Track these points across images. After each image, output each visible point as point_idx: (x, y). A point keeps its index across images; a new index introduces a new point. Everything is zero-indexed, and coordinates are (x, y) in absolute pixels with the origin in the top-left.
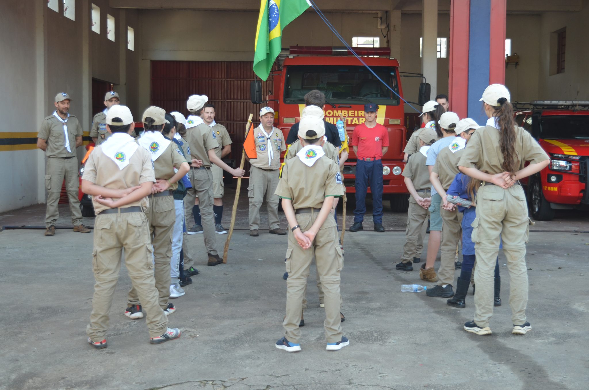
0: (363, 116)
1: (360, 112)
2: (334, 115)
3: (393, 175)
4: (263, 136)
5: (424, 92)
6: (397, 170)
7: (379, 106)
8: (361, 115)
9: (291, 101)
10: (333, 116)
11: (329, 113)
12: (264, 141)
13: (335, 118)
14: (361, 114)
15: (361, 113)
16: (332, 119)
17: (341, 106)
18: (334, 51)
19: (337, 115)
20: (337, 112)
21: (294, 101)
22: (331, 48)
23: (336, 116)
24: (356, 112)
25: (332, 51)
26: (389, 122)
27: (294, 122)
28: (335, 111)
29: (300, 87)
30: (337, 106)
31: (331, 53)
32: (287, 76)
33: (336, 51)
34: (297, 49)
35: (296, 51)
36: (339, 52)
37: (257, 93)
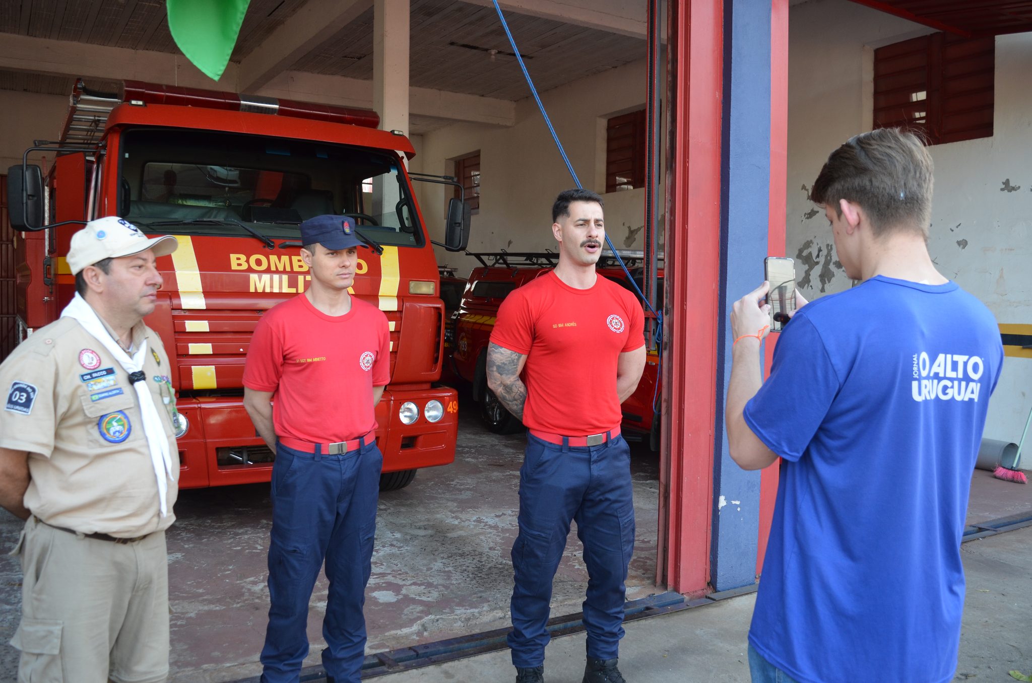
2: (273, 268)
3: (427, 421)
4: (106, 365)
5: (459, 219)
6: (434, 408)
7: (383, 247)
10: (268, 271)
11: (259, 263)
12: (120, 392)
13: (276, 277)
16: (266, 277)
17: (288, 243)
18: (246, 105)
19: (281, 268)
20: (280, 259)
22: (235, 96)
23: (277, 272)
25: (240, 104)
26: (409, 290)
28: (273, 258)
30: (278, 242)
31: (237, 107)
32: (124, 155)
33: (250, 106)
34: (146, 90)
35: (143, 93)
36: (258, 107)
37: (29, 199)
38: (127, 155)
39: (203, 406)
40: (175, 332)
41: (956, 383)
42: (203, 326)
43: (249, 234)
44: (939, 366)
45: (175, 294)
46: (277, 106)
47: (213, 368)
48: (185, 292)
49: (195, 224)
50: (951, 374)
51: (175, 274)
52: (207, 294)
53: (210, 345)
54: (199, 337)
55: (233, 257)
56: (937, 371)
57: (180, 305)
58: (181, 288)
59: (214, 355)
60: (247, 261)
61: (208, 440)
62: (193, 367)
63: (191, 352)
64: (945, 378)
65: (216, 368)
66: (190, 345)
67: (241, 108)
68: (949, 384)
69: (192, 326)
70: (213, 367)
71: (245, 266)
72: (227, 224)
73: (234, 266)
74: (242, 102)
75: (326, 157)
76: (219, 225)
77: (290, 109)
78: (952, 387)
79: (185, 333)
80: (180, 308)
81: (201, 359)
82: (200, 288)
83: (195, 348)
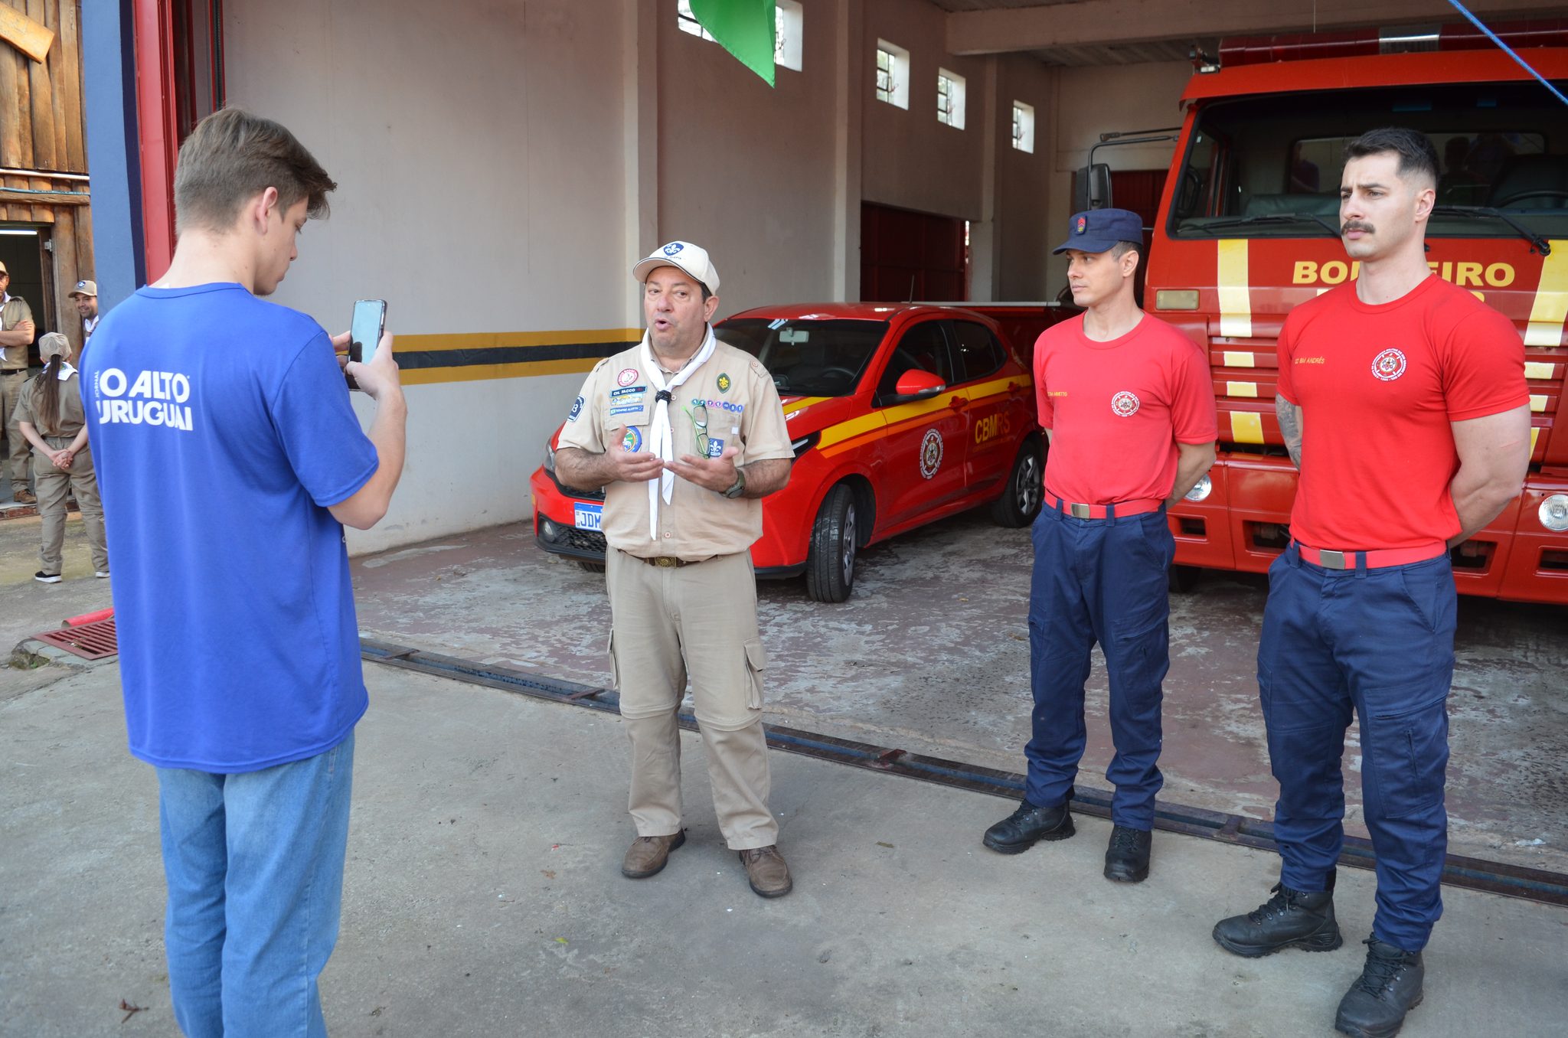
0: (1477, 282)
1: (1462, 267)
7: (1551, 242)
8: (1468, 280)
9: (1196, 228)
11: (1334, 272)
14: (1470, 274)
15: (1470, 270)
18: (1387, 43)
21: (1205, 228)
22: (1374, 31)
24: (1447, 267)
25: (1377, 44)
27: (1193, 305)
29: (1277, 189)
31: (1375, 49)
32: (1196, 139)
33: (1394, 44)
34: (1247, 47)
35: (1242, 52)
36: (1406, 43)
37: (1093, 205)
38: (1199, 139)
39: (1231, 464)
40: (1212, 367)
41: (165, 405)
42: (1246, 359)
43: (1327, 232)
44: (143, 384)
45: (1214, 316)
46: (1435, 37)
47: (1257, 416)
48: (1228, 315)
49: (1259, 224)
50: (158, 395)
51: (1217, 291)
52: (1256, 317)
53: (1254, 385)
54: (1240, 373)
55: (1299, 266)
56: (140, 391)
57: (1220, 332)
58: (1223, 310)
59: (1259, 399)
60: (1318, 271)
61: (1234, 510)
62: (1232, 413)
63: (1230, 393)
64: (152, 399)
65: (1262, 416)
66: (1229, 383)
67: (1380, 49)
68: (158, 406)
69: (1232, 359)
70: (1258, 414)
71: (1313, 278)
72: (1300, 221)
73: (1297, 279)
74: (1381, 40)
75: (1429, 109)
76: (1289, 222)
77: (1457, 37)
78: (162, 410)
79: (1223, 367)
80: (1219, 336)
81: (1243, 402)
82: (1248, 311)
83: (1235, 388)
